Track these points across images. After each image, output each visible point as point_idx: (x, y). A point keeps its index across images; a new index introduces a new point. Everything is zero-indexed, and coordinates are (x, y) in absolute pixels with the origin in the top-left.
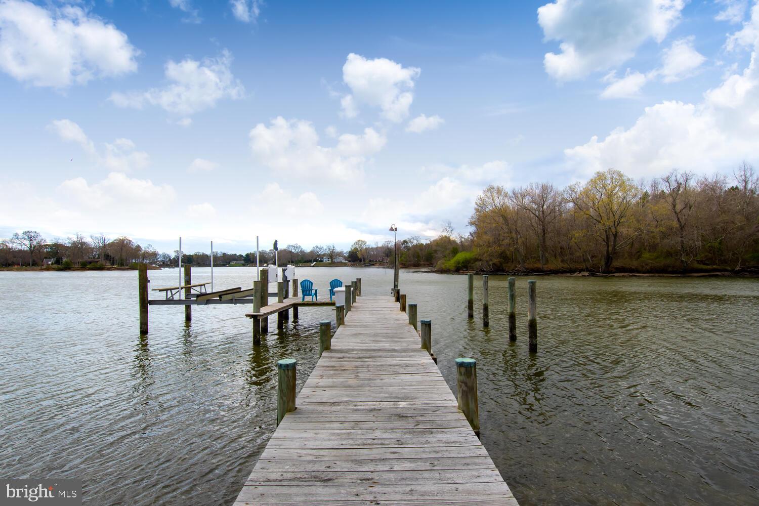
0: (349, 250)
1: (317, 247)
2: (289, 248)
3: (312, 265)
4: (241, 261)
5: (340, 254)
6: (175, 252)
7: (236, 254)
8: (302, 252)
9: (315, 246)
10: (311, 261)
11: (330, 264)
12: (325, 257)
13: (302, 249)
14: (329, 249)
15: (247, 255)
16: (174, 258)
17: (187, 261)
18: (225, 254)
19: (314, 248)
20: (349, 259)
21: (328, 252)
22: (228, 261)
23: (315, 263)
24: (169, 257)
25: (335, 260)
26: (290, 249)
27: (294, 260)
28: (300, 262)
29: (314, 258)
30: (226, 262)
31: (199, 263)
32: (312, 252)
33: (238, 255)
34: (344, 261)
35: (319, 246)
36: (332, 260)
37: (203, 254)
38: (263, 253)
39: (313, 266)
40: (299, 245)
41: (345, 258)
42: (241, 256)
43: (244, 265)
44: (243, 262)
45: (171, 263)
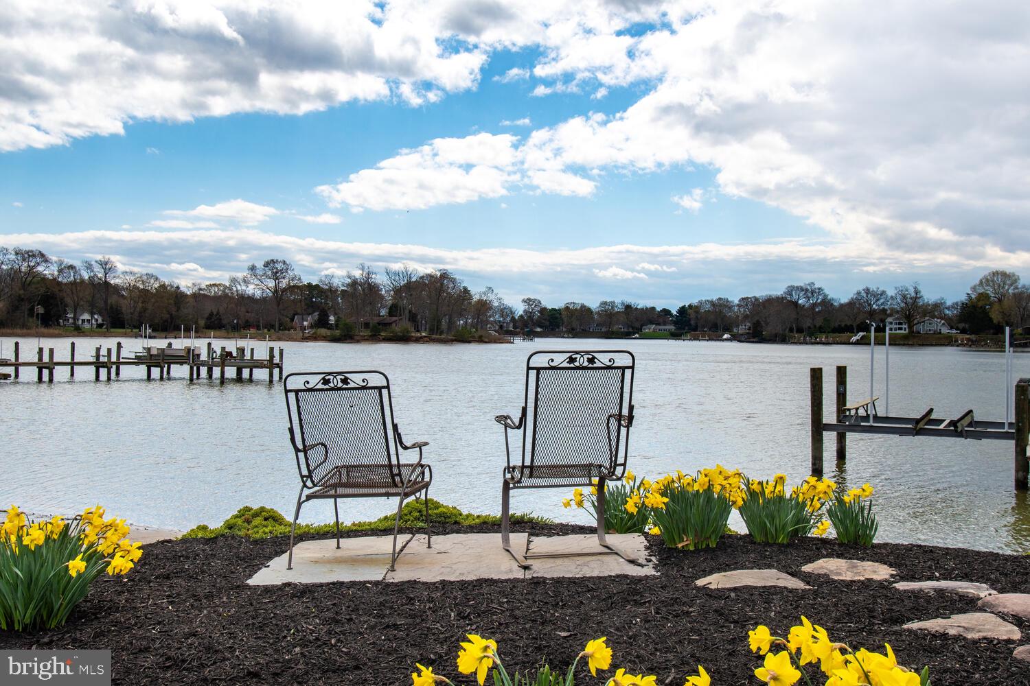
0: (963, 298)
1: (867, 291)
2: (791, 295)
3: (854, 339)
4: (665, 324)
5: (935, 310)
6: (524, 301)
7: (653, 308)
8: (827, 303)
9: (861, 288)
10: (851, 330)
11: (905, 337)
12: (889, 320)
13: (826, 296)
14: (904, 297)
15: (682, 311)
16: (521, 316)
17: (548, 323)
18: (628, 307)
19: (859, 293)
20: (961, 326)
21: (898, 304)
22: (637, 325)
23: (861, 334)
24: (512, 313)
25: (921, 328)
26: (795, 297)
27: (805, 326)
28: (821, 330)
29: (858, 321)
30: (633, 328)
31: (573, 329)
32: (851, 304)
33: (659, 309)
34: (945, 330)
35: (873, 288)
36: (910, 327)
37: (583, 306)
38: (721, 305)
39: (857, 343)
40: (817, 286)
41: (950, 323)
42: (666, 312)
43: (675, 336)
44: (672, 328)
45: (515, 327)
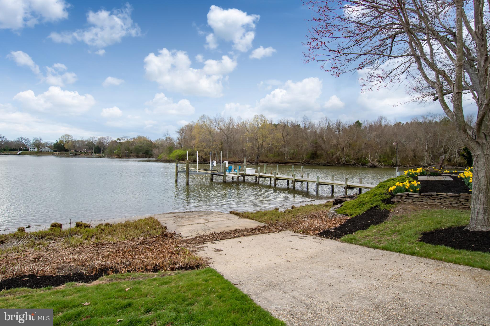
0: (55, 141)
1: (22, 138)
3: (18, 153)
8: (6, 141)
10: (17, 150)
11: (37, 153)
12: (31, 147)
14: (36, 140)
19: (18, 138)
20: (55, 149)
21: (34, 142)
23: (20, 151)
25: (42, 150)
29: (19, 147)
34: (50, 151)
36: (38, 149)
41: (51, 148)
